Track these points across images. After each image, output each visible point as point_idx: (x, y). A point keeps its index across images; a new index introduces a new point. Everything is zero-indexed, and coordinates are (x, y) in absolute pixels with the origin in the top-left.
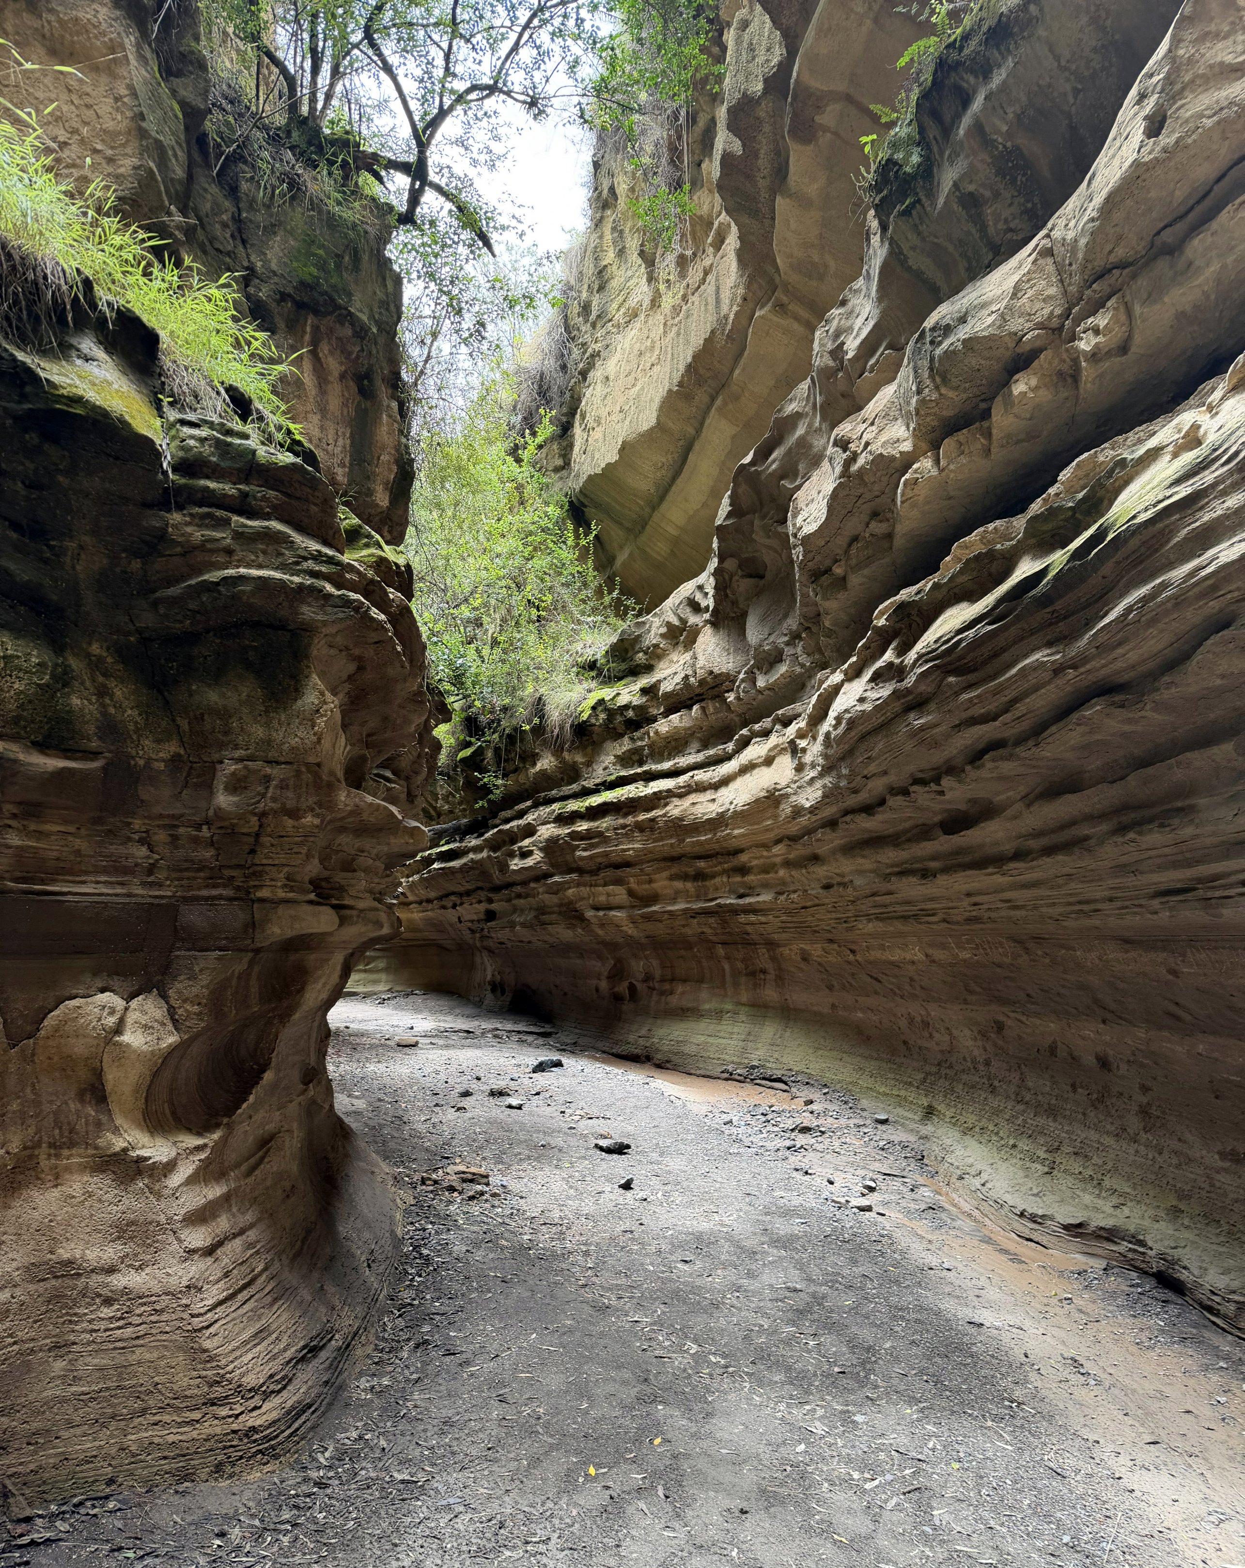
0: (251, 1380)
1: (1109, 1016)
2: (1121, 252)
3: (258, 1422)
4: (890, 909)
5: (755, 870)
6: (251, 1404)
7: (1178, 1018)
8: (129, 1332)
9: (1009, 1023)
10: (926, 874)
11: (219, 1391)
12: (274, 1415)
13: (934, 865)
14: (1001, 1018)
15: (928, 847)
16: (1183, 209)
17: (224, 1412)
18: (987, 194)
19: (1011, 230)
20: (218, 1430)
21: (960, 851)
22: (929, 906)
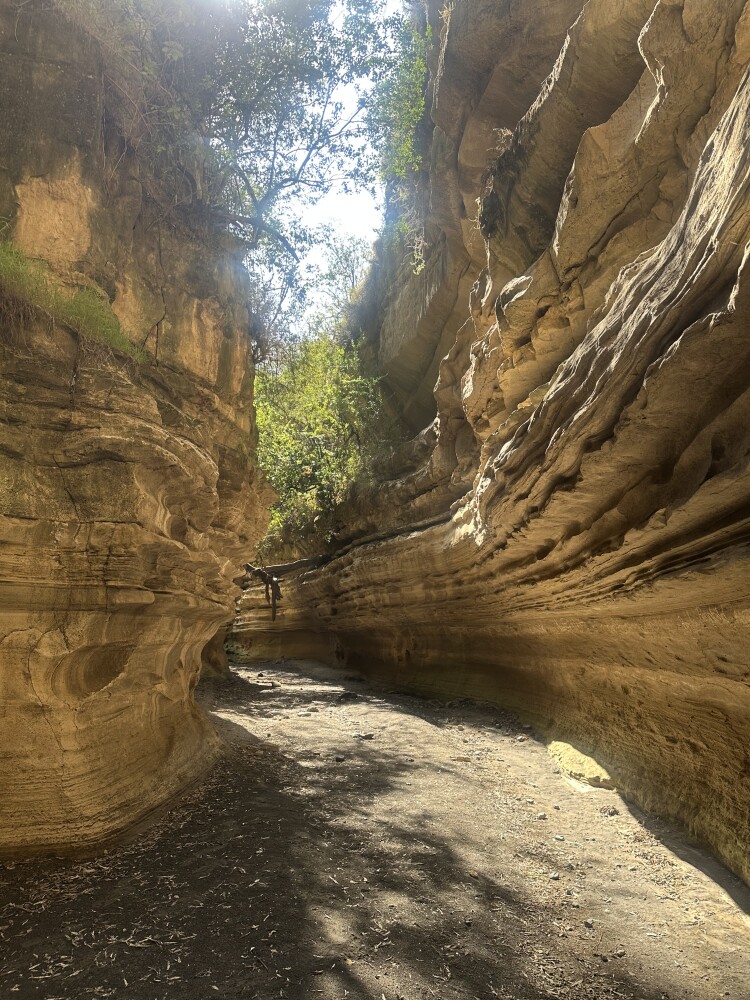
0: (88, 813)
1: (625, 662)
2: (574, 260)
3: (88, 832)
4: (524, 603)
5: (465, 583)
6: (87, 823)
7: (650, 661)
8: (32, 786)
9: (587, 668)
10: (533, 582)
11: (71, 816)
12: (98, 830)
13: (536, 577)
14: (583, 666)
15: (532, 567)
16: (596, 240)
17: (72, 826)
18: (528, 227)
19: (540, 244)
20: (69, 834)
21: (546, 568)
22: (540, 600)
